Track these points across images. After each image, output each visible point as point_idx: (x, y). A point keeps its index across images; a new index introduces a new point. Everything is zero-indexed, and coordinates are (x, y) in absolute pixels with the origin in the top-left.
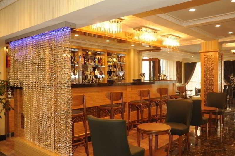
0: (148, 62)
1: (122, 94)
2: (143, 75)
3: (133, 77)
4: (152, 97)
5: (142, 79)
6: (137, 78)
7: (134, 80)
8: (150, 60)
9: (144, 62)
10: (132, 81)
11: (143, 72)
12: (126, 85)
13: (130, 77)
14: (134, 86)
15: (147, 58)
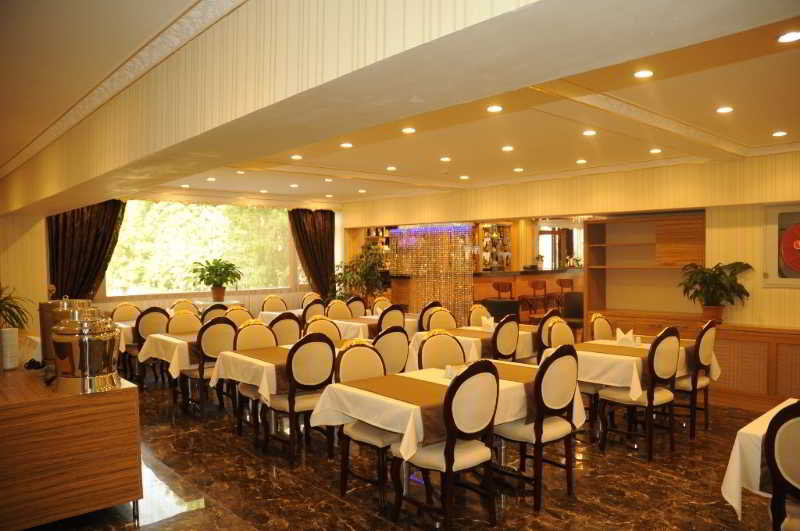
0: (549, 237)
1: (510, 285)
2: (540, 258)
3: (522, 262)
4: (549, 291)
5: (539, 266)
6: (529, 263)
7: (525, 268)
8: (553, 232)
9: (542, 237)
10: (522, 270)
11: (541, 253)
12: (515, 275)
13: (518, 264)
14: (526, 277)
15: (550, 229)
